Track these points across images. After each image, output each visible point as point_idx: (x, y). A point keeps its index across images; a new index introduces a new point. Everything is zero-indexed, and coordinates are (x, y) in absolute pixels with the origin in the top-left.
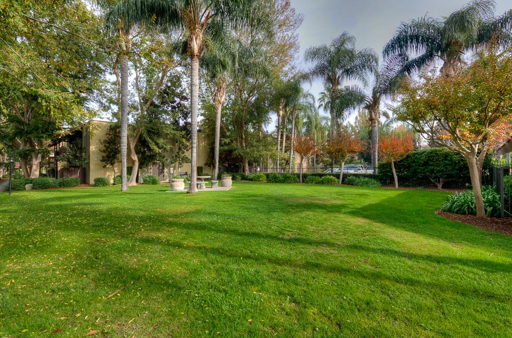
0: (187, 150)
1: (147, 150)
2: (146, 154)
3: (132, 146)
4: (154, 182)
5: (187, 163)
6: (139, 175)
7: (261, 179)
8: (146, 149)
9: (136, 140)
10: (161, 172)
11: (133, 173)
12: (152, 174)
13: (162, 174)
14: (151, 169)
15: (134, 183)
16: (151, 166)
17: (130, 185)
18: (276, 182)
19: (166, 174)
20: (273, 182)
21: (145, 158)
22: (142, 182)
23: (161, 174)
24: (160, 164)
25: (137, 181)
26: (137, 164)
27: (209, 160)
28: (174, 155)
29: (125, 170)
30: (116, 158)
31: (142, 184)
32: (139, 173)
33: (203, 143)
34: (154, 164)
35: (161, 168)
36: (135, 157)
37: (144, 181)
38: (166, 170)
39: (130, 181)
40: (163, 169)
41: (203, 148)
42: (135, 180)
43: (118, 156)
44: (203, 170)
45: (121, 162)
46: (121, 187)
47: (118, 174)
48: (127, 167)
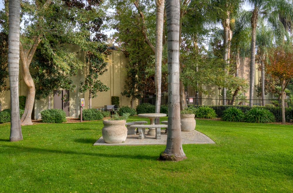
0: (100, 74)
1: (47, 73)
2: (45, 78)
3: (26, 65)
4: (58, 119)
5: (101, 91)
6: (36, 108)
7: (209, 115)
8: (44, 71)
9: (32, 55)
10: (65, 104)
11: (27, 106)
12: (52, 107)
13: (67, 107)
14: (51, 99)
15: (29, 122)
16: (52, 96)
17: (23, 124)
18: (237, 120)
19: (72, 107)
20: (232, 121)
21: (43, 83)
22: (40, 118)
23: (65, 106)
24: (65, 93)
25: (33, 118)
26: (33, 92)
27: (127, 87)
28: (83, 80)
29: (16, 101)
30: (2, 83)
31: (41, 121)
32: (36, 105)
33: (119, 65)
34: (55, 92)
35: (65, 98)
36: (30, 82)
37: (43, 118)
38: (72, 101)
39: (23, 118)
40: (68, 99)
41: (118, 71)
42: (30, 116)
43: (5, 80)
44: (120, 101)
45: (9, 89)
46: (9, 128)
47: (6, 107)
48: (20, 97)
